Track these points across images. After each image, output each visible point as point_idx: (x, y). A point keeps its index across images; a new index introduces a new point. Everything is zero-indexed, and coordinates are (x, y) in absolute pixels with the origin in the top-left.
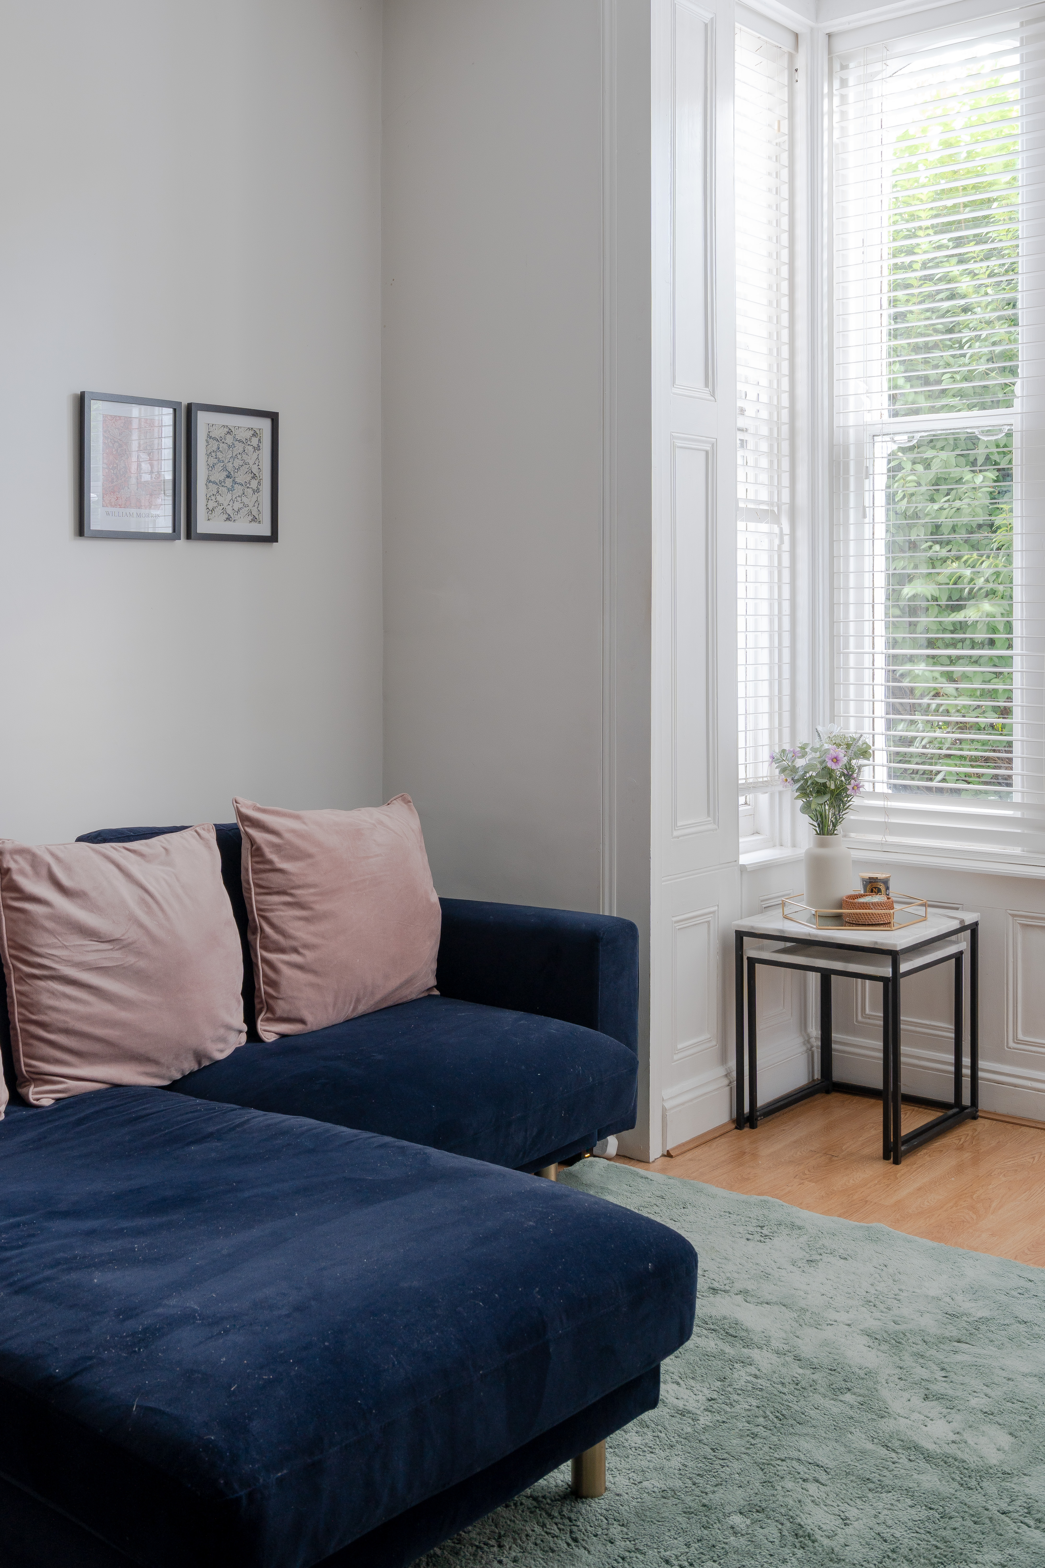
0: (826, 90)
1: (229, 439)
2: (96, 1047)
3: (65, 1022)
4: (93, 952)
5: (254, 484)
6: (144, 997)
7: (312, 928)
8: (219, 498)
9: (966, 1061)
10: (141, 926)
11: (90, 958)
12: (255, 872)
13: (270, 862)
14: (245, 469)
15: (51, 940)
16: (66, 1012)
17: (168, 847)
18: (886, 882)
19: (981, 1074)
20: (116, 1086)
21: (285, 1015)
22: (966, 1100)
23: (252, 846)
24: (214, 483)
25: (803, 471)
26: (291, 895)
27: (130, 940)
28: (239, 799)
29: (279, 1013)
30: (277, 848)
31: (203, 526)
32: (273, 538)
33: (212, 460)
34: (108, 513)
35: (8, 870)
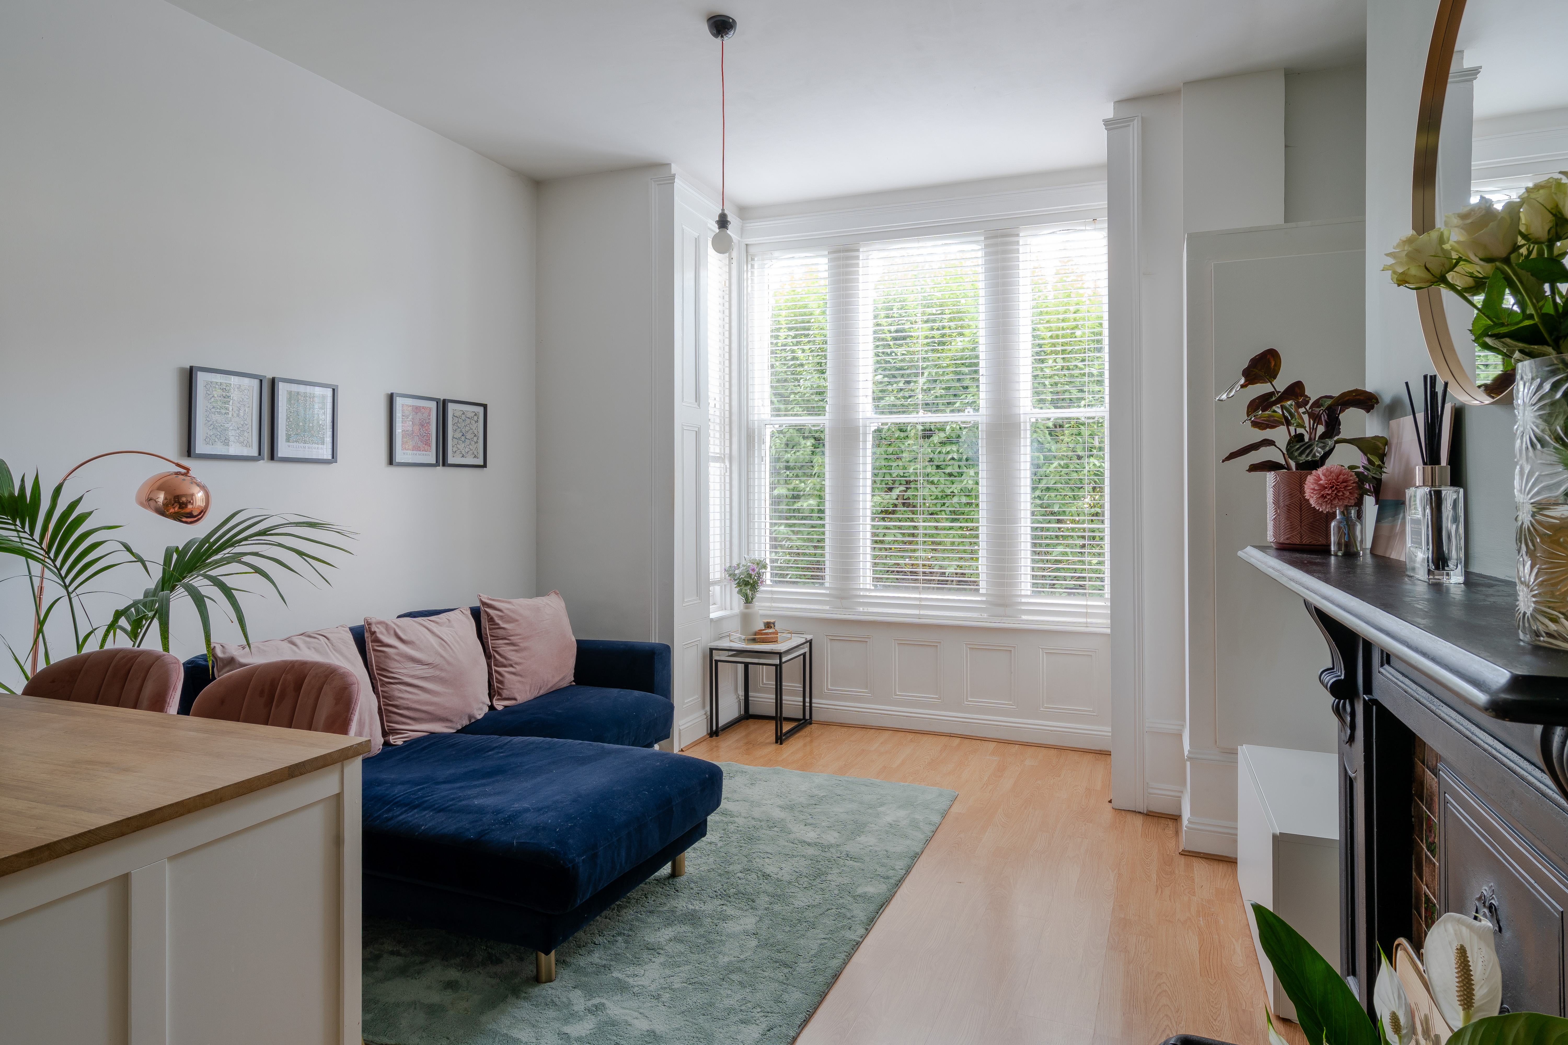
0: (745, 269)
1: (463, 417)
2: (422, 715)
3: (407, 704)
4: (420, 670)
5: (475, 439)
6: (445, 690)
7: (519, 655)
8: (458, 446)
9: (808, 699)
10: (442, 656)
11: (418, 673)
12: (490, 629)
13: (498, 624)
14: (471, 431)
15: (399, 665)
16: (408, 699)
17: (449, 619)
18: (774, 623)
19: (813, 704)
20: (432, 733)
21: (507, 697)
22: (807, 717)
23: (488, 617)
24: (456, 438)
25: (735, 439)
26: (508, 639)
27: (437, 664)
28: (481, 594)
29: (504, 696)
30: (501, 617)
31: (450, 460)
32: (484, 466)
33: (455, 427)
34: (404, 454)
35: (375, 632)
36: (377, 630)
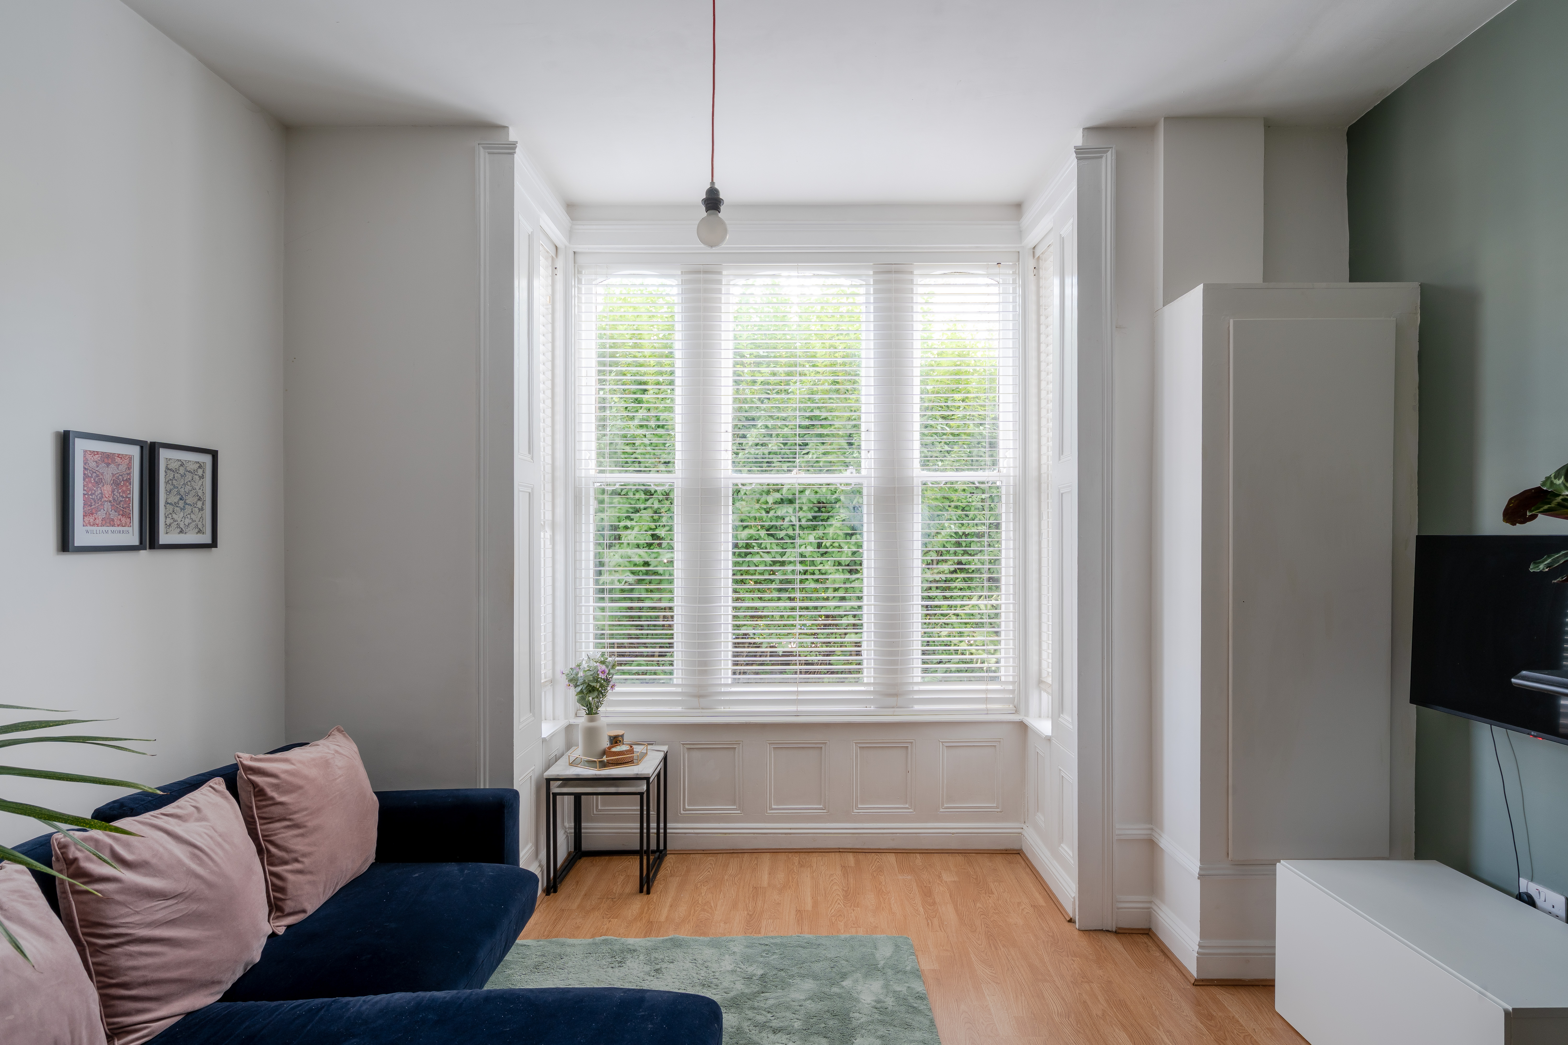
1: (182, 471)
2: (173, 988)
3: (144, 976)
4: (161, 910)
5: (199, 504)
6: (207, 933)
7: (307, 840)
8: (174, 516)
9: (662, 825)
10: (198, 876)
11: (159, 916)
12: (258, 808)
13: (272, 798)
14: (193, 493)
15: (125, 910)
16: (145, 967)
17: (198, 805)
18: (623, 737)
19: (668, 831)
21: (292, 911)
22: (662, 847)
23: (254, 788)
24: (170, 504)
25: (560, 502)
26: (290, 820)
27: (191, 891)
28: (240, 754)
29: (287, 910)
30: (276, 787)
31: (163, 539)
32: (214, 544)
33: (170, 487)
34: (87, 532)
35: (76, 860)
36: (79, 855)
